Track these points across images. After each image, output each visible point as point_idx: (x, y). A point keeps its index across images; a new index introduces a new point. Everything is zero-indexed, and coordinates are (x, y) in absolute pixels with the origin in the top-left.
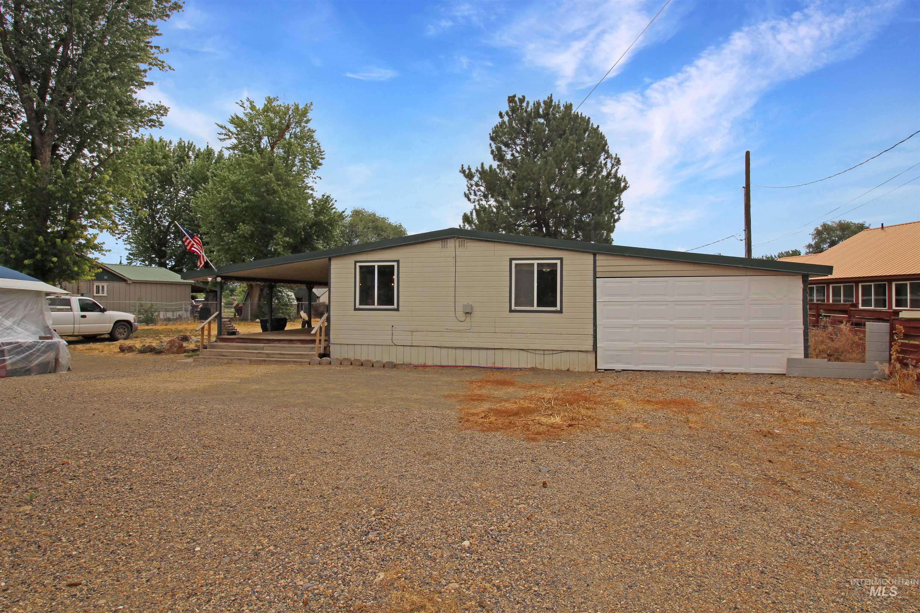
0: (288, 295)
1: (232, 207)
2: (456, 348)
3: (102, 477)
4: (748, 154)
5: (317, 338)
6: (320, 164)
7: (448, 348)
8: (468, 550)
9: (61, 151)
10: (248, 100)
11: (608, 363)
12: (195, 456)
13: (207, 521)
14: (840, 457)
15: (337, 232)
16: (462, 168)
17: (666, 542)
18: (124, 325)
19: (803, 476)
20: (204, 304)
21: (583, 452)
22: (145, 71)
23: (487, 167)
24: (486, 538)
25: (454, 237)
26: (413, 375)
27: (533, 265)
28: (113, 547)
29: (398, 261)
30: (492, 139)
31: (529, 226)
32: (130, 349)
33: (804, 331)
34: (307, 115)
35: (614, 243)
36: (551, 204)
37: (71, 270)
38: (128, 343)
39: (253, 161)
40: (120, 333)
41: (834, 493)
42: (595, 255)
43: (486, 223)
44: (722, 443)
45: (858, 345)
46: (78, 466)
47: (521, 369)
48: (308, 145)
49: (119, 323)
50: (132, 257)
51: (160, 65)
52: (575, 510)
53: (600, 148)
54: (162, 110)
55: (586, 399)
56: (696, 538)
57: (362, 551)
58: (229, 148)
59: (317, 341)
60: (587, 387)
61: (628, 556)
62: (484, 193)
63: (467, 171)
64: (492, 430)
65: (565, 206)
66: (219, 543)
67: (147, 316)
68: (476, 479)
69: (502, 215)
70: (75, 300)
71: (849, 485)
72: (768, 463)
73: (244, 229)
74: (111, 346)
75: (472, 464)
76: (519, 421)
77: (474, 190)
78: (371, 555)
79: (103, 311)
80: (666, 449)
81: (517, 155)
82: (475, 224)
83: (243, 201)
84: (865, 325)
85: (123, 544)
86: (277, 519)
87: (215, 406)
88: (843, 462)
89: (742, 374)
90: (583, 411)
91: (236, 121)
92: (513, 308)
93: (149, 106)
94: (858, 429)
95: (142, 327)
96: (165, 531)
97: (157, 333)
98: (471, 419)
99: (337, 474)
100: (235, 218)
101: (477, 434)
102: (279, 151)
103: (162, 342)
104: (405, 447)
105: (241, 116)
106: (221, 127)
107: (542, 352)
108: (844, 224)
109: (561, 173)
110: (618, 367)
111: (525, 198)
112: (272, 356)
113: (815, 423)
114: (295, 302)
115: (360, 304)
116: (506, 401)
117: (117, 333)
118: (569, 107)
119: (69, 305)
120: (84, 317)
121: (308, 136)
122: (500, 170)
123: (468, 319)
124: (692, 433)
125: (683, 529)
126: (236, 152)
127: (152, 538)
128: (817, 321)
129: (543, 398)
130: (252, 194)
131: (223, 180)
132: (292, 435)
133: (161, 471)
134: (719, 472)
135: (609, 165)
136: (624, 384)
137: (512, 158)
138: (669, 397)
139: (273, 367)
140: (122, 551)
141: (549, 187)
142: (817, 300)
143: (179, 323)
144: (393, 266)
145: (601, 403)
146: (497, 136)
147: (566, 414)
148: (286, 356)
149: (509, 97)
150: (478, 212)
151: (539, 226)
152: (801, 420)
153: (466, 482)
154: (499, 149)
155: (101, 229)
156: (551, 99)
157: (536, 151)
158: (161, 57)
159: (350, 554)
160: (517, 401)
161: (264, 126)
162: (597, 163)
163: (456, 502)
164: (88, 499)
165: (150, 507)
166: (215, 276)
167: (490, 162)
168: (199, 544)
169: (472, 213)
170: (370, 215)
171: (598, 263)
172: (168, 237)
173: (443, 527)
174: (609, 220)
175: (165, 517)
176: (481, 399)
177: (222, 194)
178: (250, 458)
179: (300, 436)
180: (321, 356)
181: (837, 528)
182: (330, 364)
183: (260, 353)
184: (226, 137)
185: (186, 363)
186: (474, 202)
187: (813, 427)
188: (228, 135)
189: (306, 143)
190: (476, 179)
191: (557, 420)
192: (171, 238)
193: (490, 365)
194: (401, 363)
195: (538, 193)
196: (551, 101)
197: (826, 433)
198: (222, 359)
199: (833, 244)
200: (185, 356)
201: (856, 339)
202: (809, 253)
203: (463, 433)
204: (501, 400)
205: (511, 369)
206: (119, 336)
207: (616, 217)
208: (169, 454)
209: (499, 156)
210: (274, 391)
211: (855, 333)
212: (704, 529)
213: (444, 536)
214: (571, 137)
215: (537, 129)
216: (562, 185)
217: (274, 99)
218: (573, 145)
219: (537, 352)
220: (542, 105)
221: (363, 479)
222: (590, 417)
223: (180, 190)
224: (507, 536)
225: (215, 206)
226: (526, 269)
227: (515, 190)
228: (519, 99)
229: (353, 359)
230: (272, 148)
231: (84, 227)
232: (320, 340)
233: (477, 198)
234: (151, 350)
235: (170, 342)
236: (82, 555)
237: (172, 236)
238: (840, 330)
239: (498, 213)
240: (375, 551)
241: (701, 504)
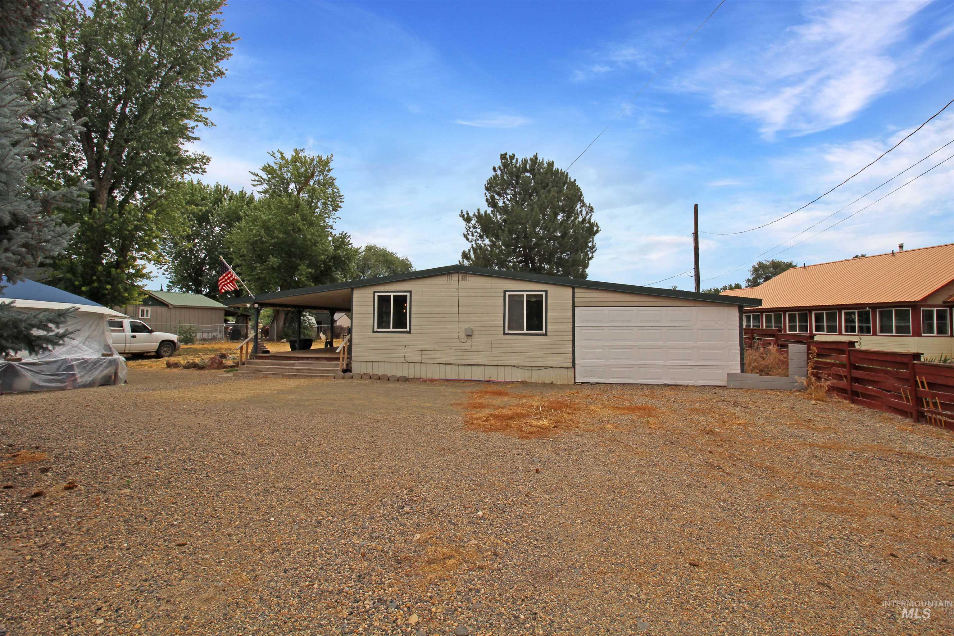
0: (309, 320)
1: (263, 243)
2: (459, 365)
3: (181, 467)
4: (696, 206)
5: (341, 356)
6: (340, 207)
7: (452, 364)
8: (482, 518)
9: (116, 193)
10: (279, 151)
11: (584, 377)
12: (254, 451)
13: (275, 500)
14: (764, 449)
15: (353, 265)
16: (462, 213)
17: (631, 510)
18: (168, 344)
19: (735, 463)
20: (234, 326)
21: (566, 447)
22: (193, 128)
23: (482, 212)
24: (495, 509)
25: (458, 272)
26: (423, 387)
27: (523, 295)
28: (205, 519)
29: (410, 292)
30: (487, 189)
31: (518, 262)
32: (176, 365)
33: (740, 351)
34: (330, 164)
35: (589, 279)
36: (536, 244)
37: (122, 296)
38: (173, 359)
39: (281, 202)
40: (165, 351)
41: (757, 475)
42: (573, 288)
43: (481, 260)
44: (675, 439)
45: (783, 363)
46: (159, 460)
47: (513, 382)
48: (330, 191)
49: (164, 343)
50: (171, 285)
51: (205, 121)
52: (562, 489)
53: (576, 199)
54: (205, 160)
55: (567, 406)
56: (653, 507)
57: (400, 520)
58: (261, 192)
59: (341, 359)
60: (568, 397)
61: (602, 520)
62: (480, 234)
63: (466, 216)
64: (493, 431)
65: (548, 245)
66: (288, 515)
67: (187, 336)
68: (483, 468)
69: (495, 252)
70: (127, 323)
71: (768, 468)
72: (709, 454)
73: (273, 261)
74: (158, 363)
75: (479, 456)
76: (515, 424)
77: (472, 232)
78: (409, 523)
79: (151, 332)
80: (631, 443)
81: (508, 202)
82: (472, 260)
83: (273, 238)
84: (787, 346)
85: (212, 516)
86: (330, 498)
87: (260, 413)
88: (765, 452)
89: (691, 386)
90: (565, 416)
91: (267, 169)
92: (507, 331)
93: (193, 156)
94: (779, 428)
95: (183, 346)
96: (243, 507)
97: (196, 352)
98: (475, 422)
99: (372, 464)
100: (265, 252)
101: (481, 434)
102: (304, 196)
103: (203, 359)
104: (424, 444)
105: (272, 164)
106: (255, 175)
107: (530, 368)
108: (775, 263)
109: (544, 219)
110: (593, 380)
111: (514, 239)
112: (302, 371)
113: (746, 423)
114: (316, 326)
115: (378, 328)
116: (503, 408)
117: (162, 351)
118: (551, 164)
119: (122, 326)
120: (134, 337)
121: (330, 183)
122: (494, 215)
123: (469, 341)
124: (651, 432)
125: (644, 501)
126: (267, 195)
127: (234, 512)
128: (751, 344)
129: (533, 406)
130: (280, 232)
131: (255, 220)
132: (329, 436)
133: (229, 463)
134: (671, 460)
135: (584, 213)
136: (598, 394)
137: (504, 205)
138: (633, 404)
139: (302, 380)
140: (213, 521)
141: (534, 230)
142: (754, 326)
143: (214, 342)
144: (407, 295)
145: (579, 409)
146: (491, 187)
147: (552, 418)
148: (314, 371)
149: (501, 155)
150: (475, 250)
151: (526, 262)
152: (736, 421)
153: (476, 470)
154: (493, 198)
155: (149, 260)
156: (536, 157)
157: (524, 200)
158: (205, 114)
159: (392, 522)
160: (512, 408)
161: (292, 174)
162: (574, 210)
163: (469, 484)
164: (174, 484)
165: (226, 490)
166: (252, 303)
167: (485, 209)
168: (273, 516)
169: (469, 251)
170: (381, 250)
171: (576, 295)
172: (204, 268)
173: (461, 502)
174: (584, 258)
175: (241, 497)
176: (482, 406)
177: (254, 231)
178: (298, 453)
179: (336, 436)
180: (344, 371)
181: (757, 498)
182: (352, 378)
183: (291, 369)
184: (259, 183)
185: (227, 377)
186: (472, 241)
187: (745, 427)
188: (261, 181)
189: (328, 189)
190: (473, 222)
191: (545, 422)
192: (206, 269)
193: (487, 379)
194: (412, 377)
195: (526, 235)
196: (537, 159)
197: (754, 431)
198: (258, 374)
199: (767, 279)
200: (225, 371)
201: (782, 357)
202: (748, 286)
203: (469, 433)
204: (498, 407)
205: (505, 382)
206: (164, 354)
207: (590, 256)
208: (231, 450)
209: (492, 203)
210: (308, 400)
211: (781, 353)
212: (659, 500)
213: (462, 508)
214: (552, 189)
215: (525, 182)
216: (545, 228)
217: (301, 150)
218: (554, 196)
219: (526, 368)
220: (529, 161)
221: (394, 468)
222: (571, 420)
223: (215, 227)
224: (511, 507)
225: (247, 242)
226: (517, 299)
227: (506, 233)
228: (510, 156)
229: (371, 374)
230: (299, 193)
231: (135, 259)
232: (343, 358)
233: (474, 238)
234: (195, 366)
235: (211, 359)
236: (181, 524)
237: (207, 266)
238: (769, 351)
239: (492, 250)
240: (410, 519)
241: (657, 483)
